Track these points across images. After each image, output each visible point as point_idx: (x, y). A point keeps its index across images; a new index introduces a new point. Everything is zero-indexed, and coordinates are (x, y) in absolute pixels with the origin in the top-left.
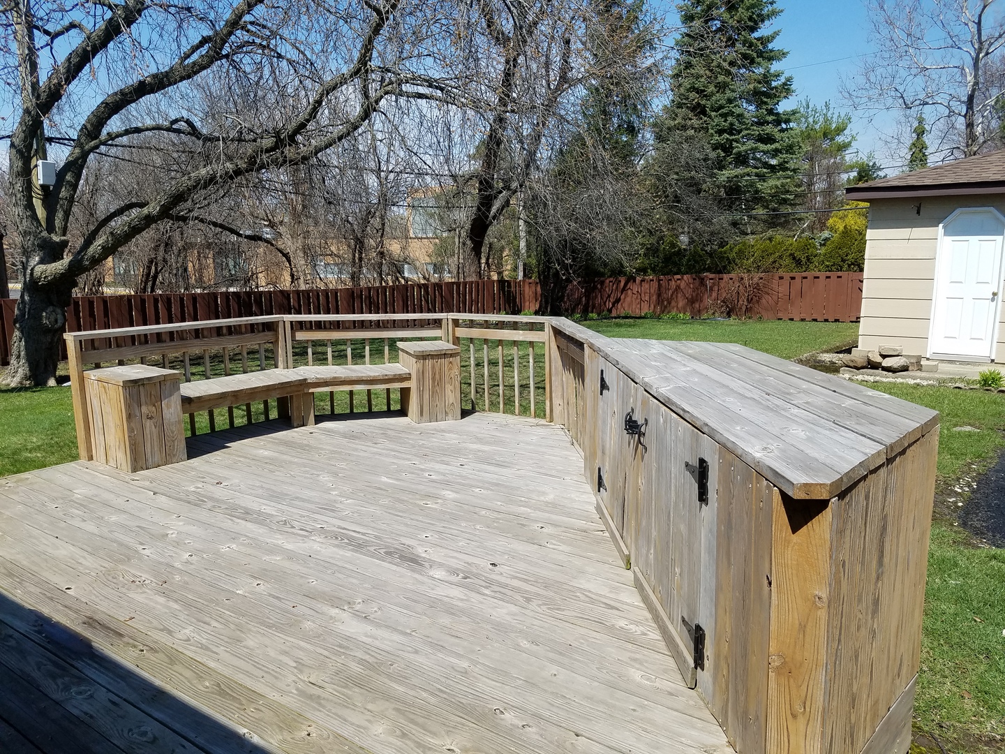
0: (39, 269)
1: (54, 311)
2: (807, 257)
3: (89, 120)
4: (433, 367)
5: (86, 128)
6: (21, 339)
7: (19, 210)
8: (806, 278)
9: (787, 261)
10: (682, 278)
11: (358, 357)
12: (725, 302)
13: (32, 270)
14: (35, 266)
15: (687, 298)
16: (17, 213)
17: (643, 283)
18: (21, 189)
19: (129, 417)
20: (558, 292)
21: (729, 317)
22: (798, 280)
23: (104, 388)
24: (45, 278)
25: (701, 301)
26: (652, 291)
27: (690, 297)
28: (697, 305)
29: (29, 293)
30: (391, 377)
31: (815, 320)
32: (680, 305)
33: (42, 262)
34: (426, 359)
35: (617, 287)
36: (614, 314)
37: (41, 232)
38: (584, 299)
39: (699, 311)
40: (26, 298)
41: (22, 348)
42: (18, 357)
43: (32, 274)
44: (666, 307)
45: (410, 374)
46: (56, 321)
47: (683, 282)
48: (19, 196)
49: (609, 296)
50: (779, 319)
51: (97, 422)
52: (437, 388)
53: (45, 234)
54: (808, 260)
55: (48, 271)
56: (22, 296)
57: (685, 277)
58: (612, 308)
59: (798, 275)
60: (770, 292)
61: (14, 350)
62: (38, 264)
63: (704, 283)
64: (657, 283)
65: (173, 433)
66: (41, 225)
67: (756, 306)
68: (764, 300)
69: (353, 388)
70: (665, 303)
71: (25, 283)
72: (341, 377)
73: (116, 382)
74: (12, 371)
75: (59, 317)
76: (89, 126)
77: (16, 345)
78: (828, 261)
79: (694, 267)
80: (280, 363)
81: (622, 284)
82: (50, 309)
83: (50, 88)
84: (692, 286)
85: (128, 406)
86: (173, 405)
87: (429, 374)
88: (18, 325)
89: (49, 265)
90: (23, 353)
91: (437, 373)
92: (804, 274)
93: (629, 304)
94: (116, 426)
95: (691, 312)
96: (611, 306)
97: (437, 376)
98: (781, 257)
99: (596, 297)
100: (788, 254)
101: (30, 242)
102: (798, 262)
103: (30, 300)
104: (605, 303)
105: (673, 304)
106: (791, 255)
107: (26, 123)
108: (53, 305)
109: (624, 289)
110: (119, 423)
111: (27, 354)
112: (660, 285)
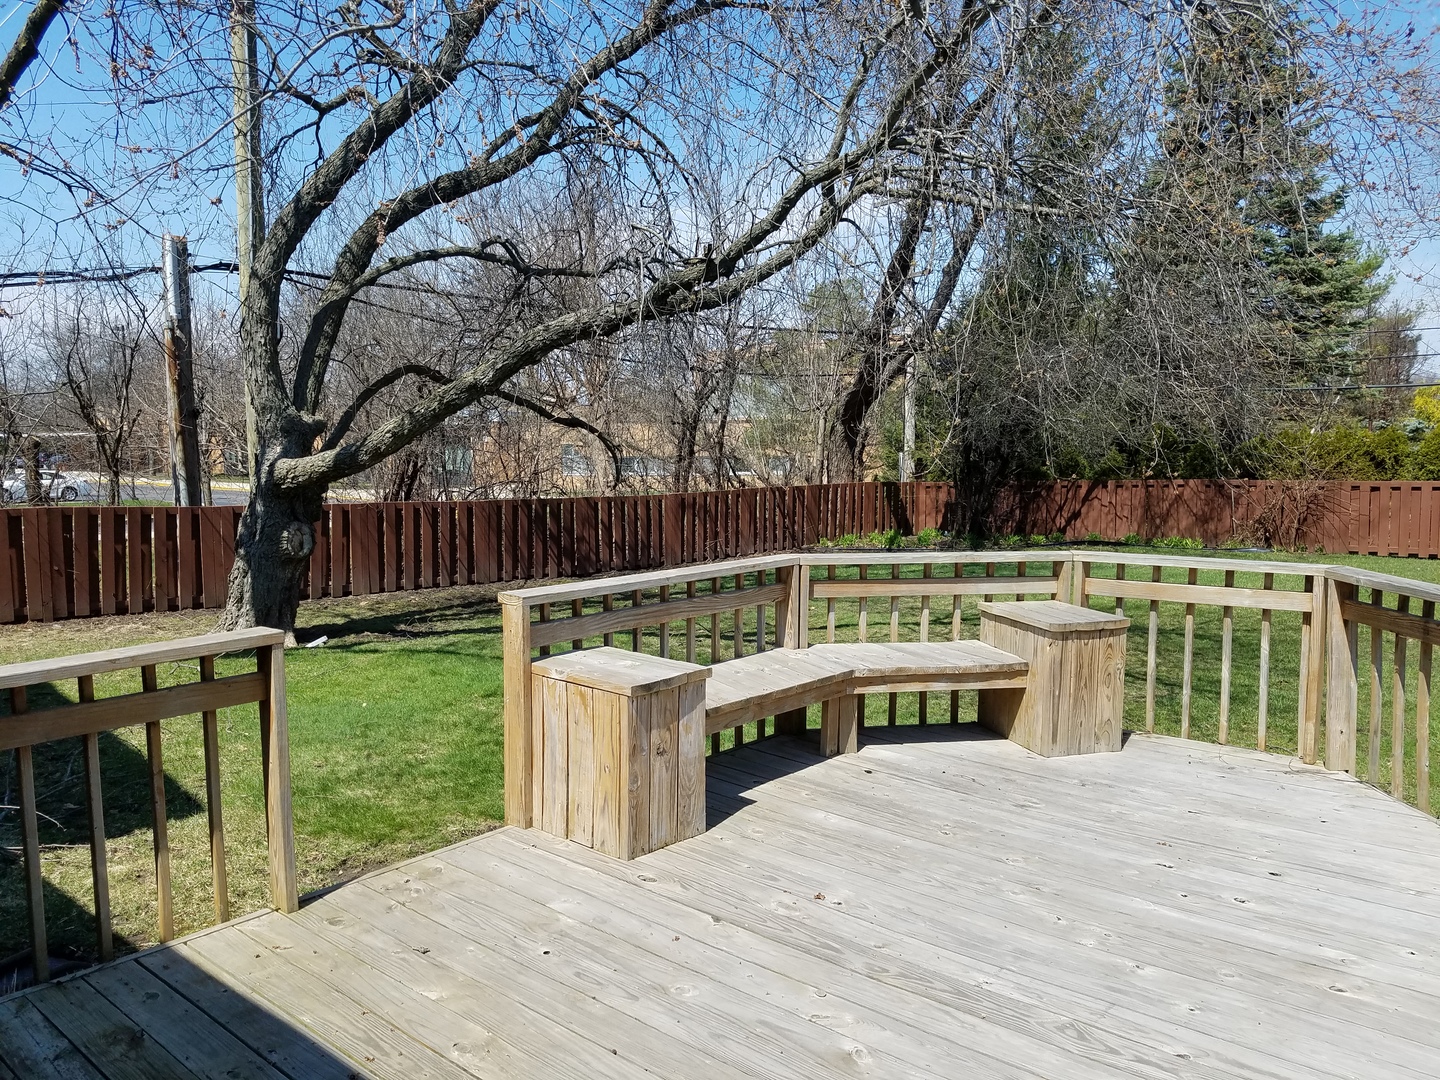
0: (284, 465)
1: (299, 530)
2: (1395, 457)
3: (354, 239)
4: (1079, 655)
5: (351, 251)
6: (246, 573)
7: (258, 373)
8: (1398, 489)
9: (1363, 463)
10: (1187, 484)
11: (910, 630)
12: (1261, 523)
13: (272, 466)
14: (276, 460)
15: (1195, 515)
16: (254, 377)
17: (1119, 490)
18: (263, 341)
19: (634, 751)
20: (985, 500)
21: (1270, 546)
22: (1385, 492)
23: (582, 696)
24: (293, 478)
25: (1219, 520)
26: (1136, 502)
27: (1200, 513)
28: (1212, 526)
29: (264, 500)
30: (994, 669)
31: (1415, 556)
32: (1184, 524)
33: (285, 454)
34: (1067, 639)
35: (1074, 496)
36: (1069, 536)
37: (287, 407)
38: (1017, 512)
39: (1216, 536)
40: (259, 508)
41: (246, 588)
42: (240, 600)
43: (271, 472)
44: (1158, 527)
45: (1026, 664)
46: (301, 545)
47: (1189, 489)
48: (259, 351)
49: (1061, 508)
50: (1351, 553)
51: (553, 754)
52: (1084, 691)
53: (292, 410)
54: (1397, 461)
55: (300, 469)
56: (252, 505)
57: (1191, 482)
58: (1065, 527)
59: (1385, 486)
60: (1337, 508)
61: (234, 591)
62: (279, 458)
63: (1223, 492)
64: (1143, 490)
65: (690, 781)
66: (287, 397)
67: (1314, 530)
68: (1326, 521)
69: (927, 687)
70: (1158, 521)
71: (258, 486)
72: (910, 669)
73: (616, 688)
74: (229, 622)
75: (307, 538)
76: (355, 248)
77: (236, 582)
78: (1431, 464)
79: (1203, 467)
80: (786, 639)
81: (1083, 491)
82: (293, 527)
83: (316, 189)
84: (1203, 496)
85: (634, 733)
86: (694, 727)
87: (1071, 667)
88: (242, 551)
89: (300, 460)
90: (247, 596)
91: (1086, 665)
92: (1394, 483)
93: (1094, 520)
94: (602, 769)
95: (1202, 537)
96: (1063, 523)
97: (1085, 671)
98: (1349, 457)
99: (1039, 508)
100: (1362, 452)
101: (271, 421)
102: (1380, 465)
103: (266, 512)
104: (1054, 520)
105: (1171, 522)
106: (1367, 453)
107: (277, 240)
108: (299, 520)
109: (1086, 499)
110: (608, 761)
111: (254, 597)
112: (1148, 495)
